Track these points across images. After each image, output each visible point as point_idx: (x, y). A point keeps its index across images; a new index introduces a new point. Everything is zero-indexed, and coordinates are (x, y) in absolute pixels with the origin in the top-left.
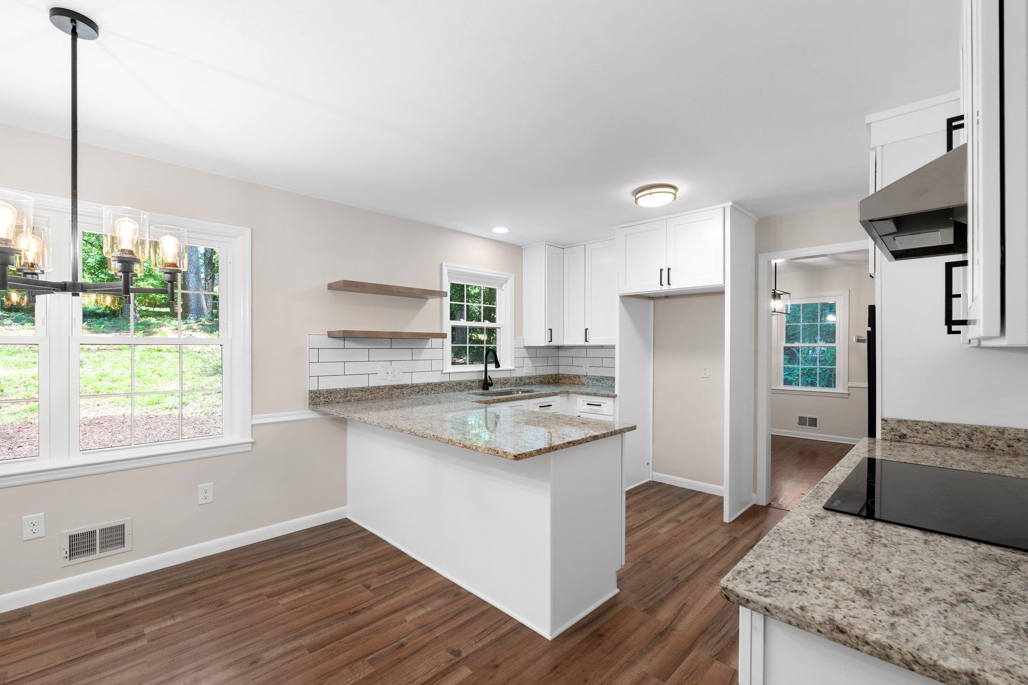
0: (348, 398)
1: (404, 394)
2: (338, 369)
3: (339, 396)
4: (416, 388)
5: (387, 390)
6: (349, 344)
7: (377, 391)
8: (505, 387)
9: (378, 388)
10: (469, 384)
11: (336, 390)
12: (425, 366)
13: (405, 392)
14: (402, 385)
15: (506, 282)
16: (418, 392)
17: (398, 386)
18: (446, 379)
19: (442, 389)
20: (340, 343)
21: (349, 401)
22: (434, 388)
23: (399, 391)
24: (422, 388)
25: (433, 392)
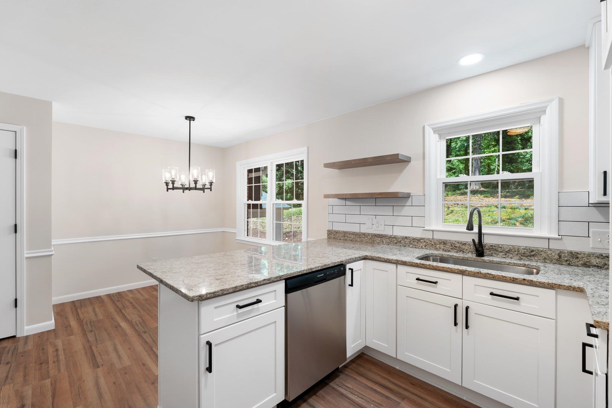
0: (346, 238)
1: (383, 242)
2: (342, 218)
3: (341, 236)
4: (394, 239)
5: (370, 236)
6: (348, 203)
7: (363, 236)
8: (531, 260)
9: (364, 234)
10: (458, 245)
11: (339, 231)
12: (407, 221)
13: (384, 241)
14: (382, 235)
15: (545, 112)
16: (396, 243)
17: (379, 235)
18: (429, 236)
19: (421, 245)
20: (343, 202)
21: (346, 240)
22: (412, 242)
23: (379, 239)
24: (400, 240)
25: (411, 246)
